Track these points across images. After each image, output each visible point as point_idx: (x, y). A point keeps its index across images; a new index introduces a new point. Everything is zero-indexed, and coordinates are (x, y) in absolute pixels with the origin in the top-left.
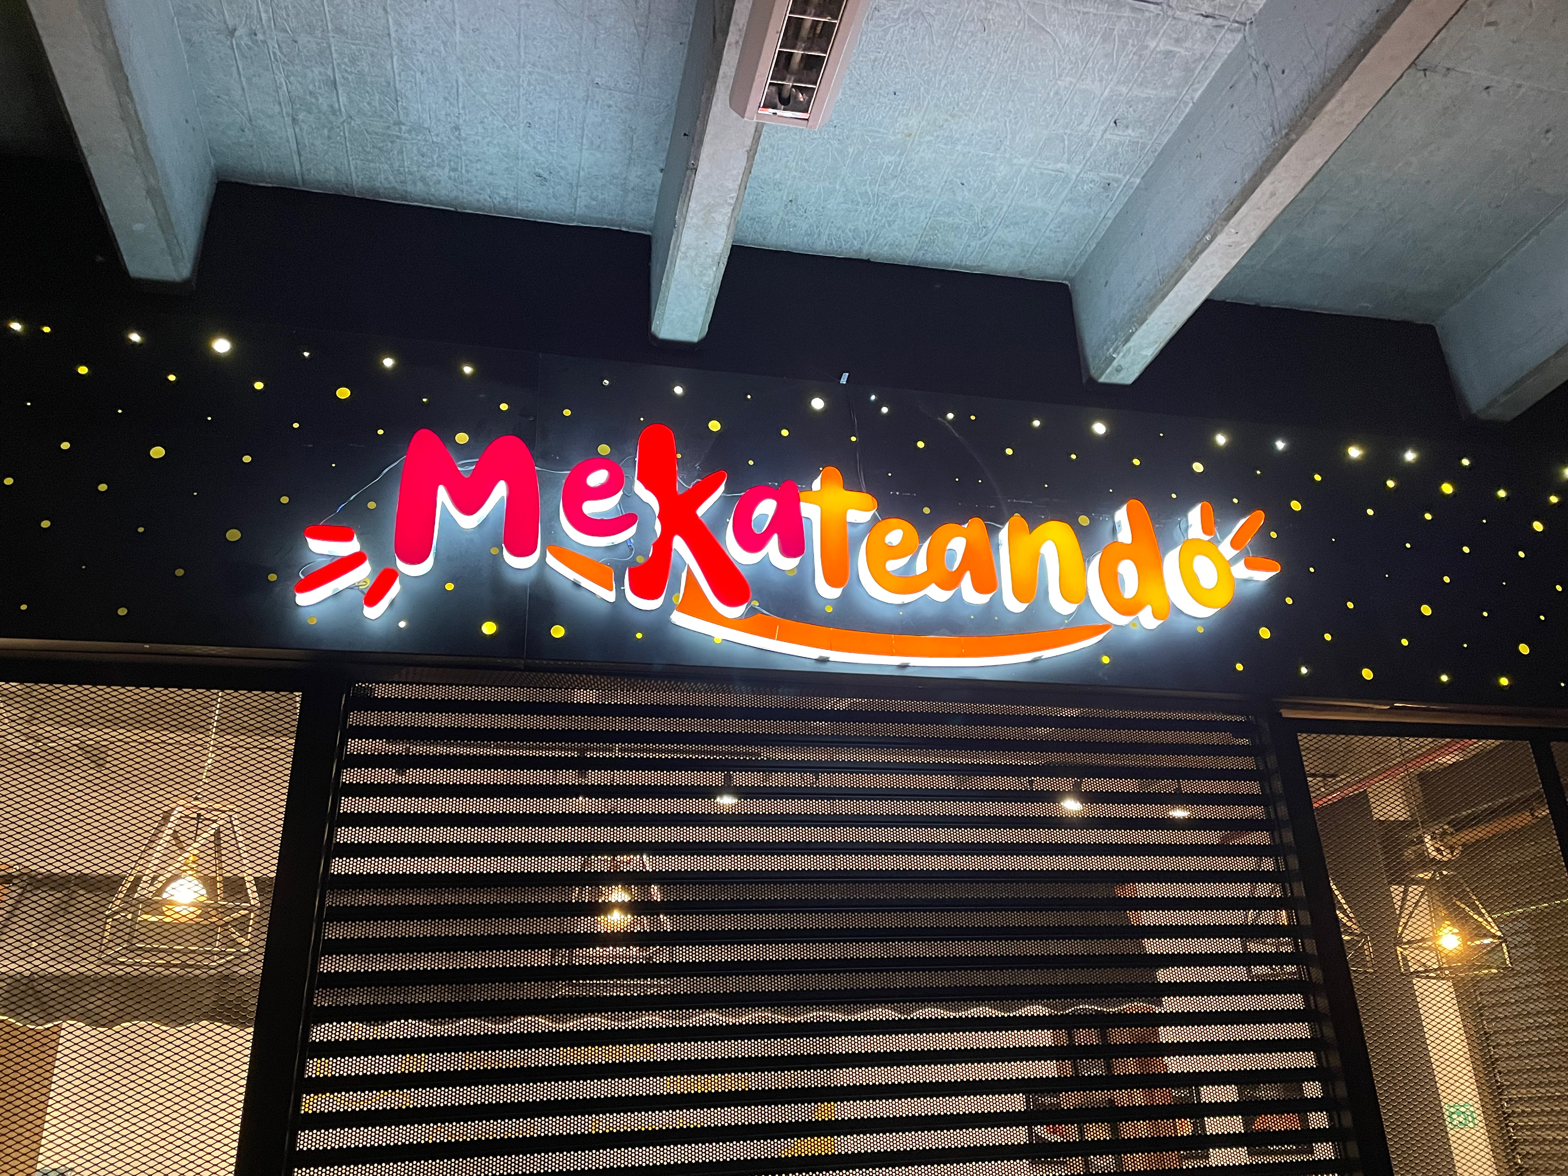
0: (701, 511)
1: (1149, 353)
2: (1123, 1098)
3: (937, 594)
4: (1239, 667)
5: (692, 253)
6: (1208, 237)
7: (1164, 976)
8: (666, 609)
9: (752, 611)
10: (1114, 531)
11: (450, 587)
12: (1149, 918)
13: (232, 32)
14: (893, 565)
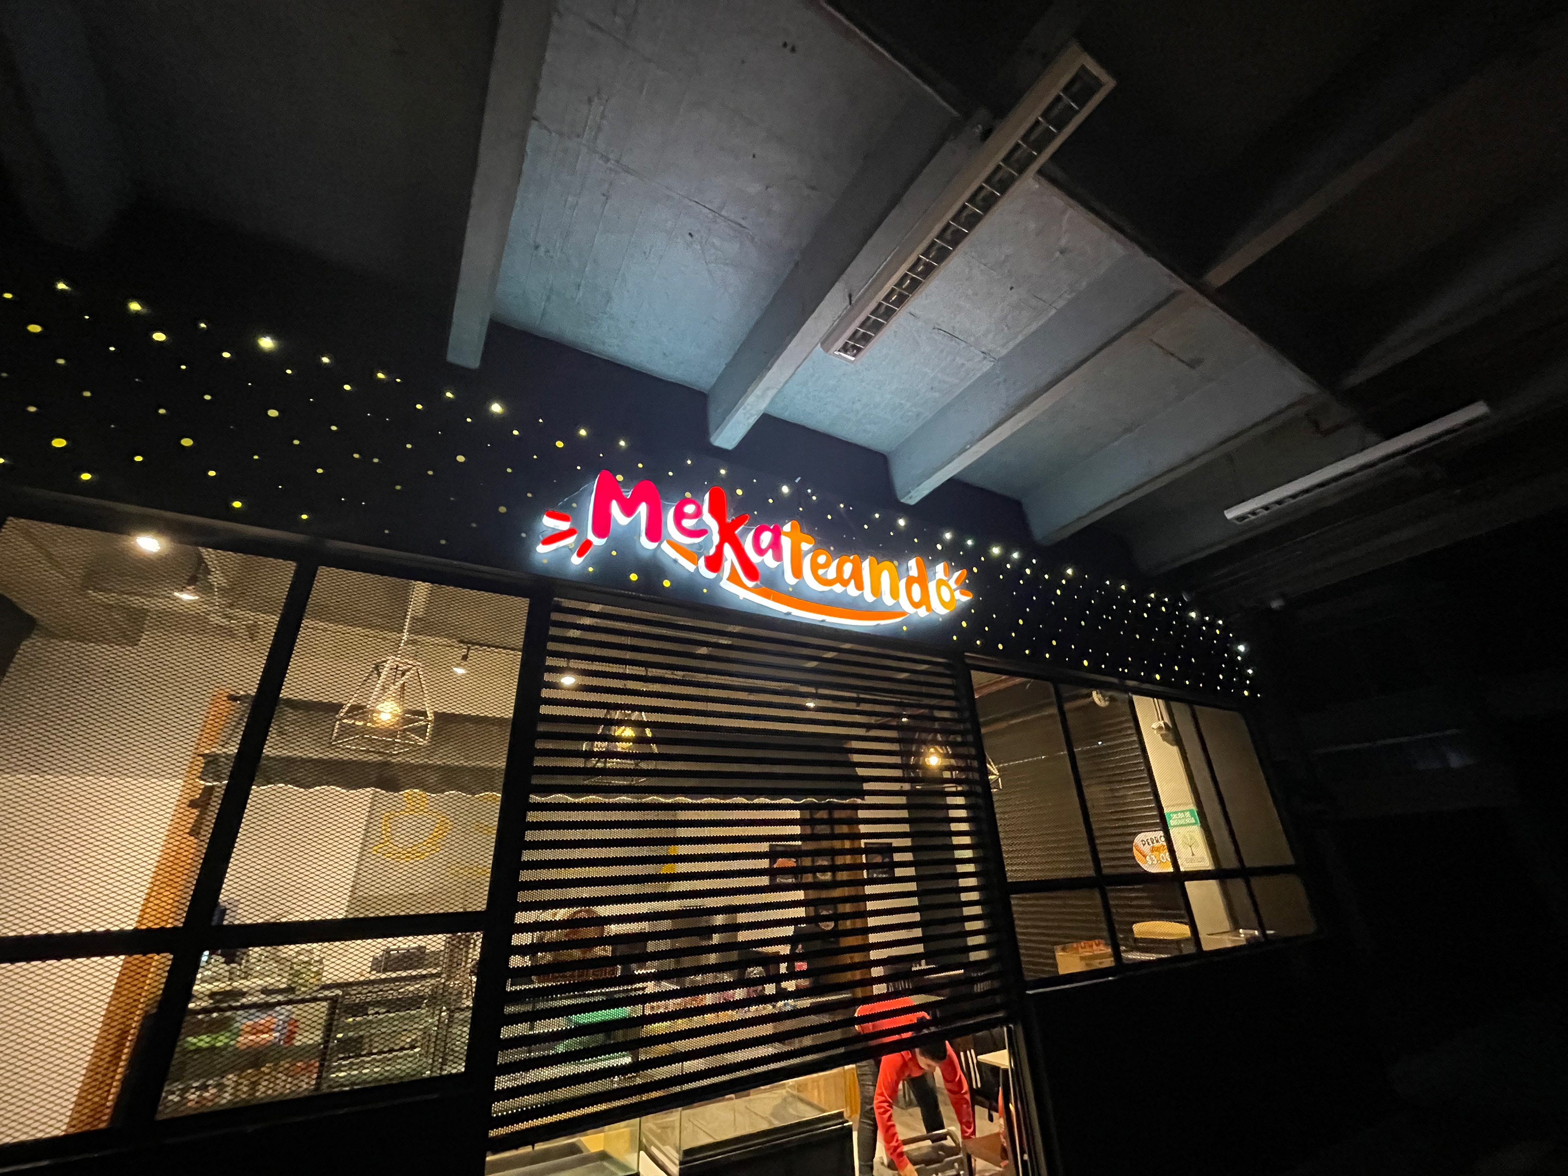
0: (736, 532)
1: (926, 492)
2: (837, 844)
3: (838, 588)
4: (955, 638)
5: (749, 407)
6: (968, 446)
7: (867, 786)
8: (719, 579)
9: (756, 587)
10: (908, 570)
11: (614, 554)
12: (856, 758)
13: (537, 247)
14: (821, 572)
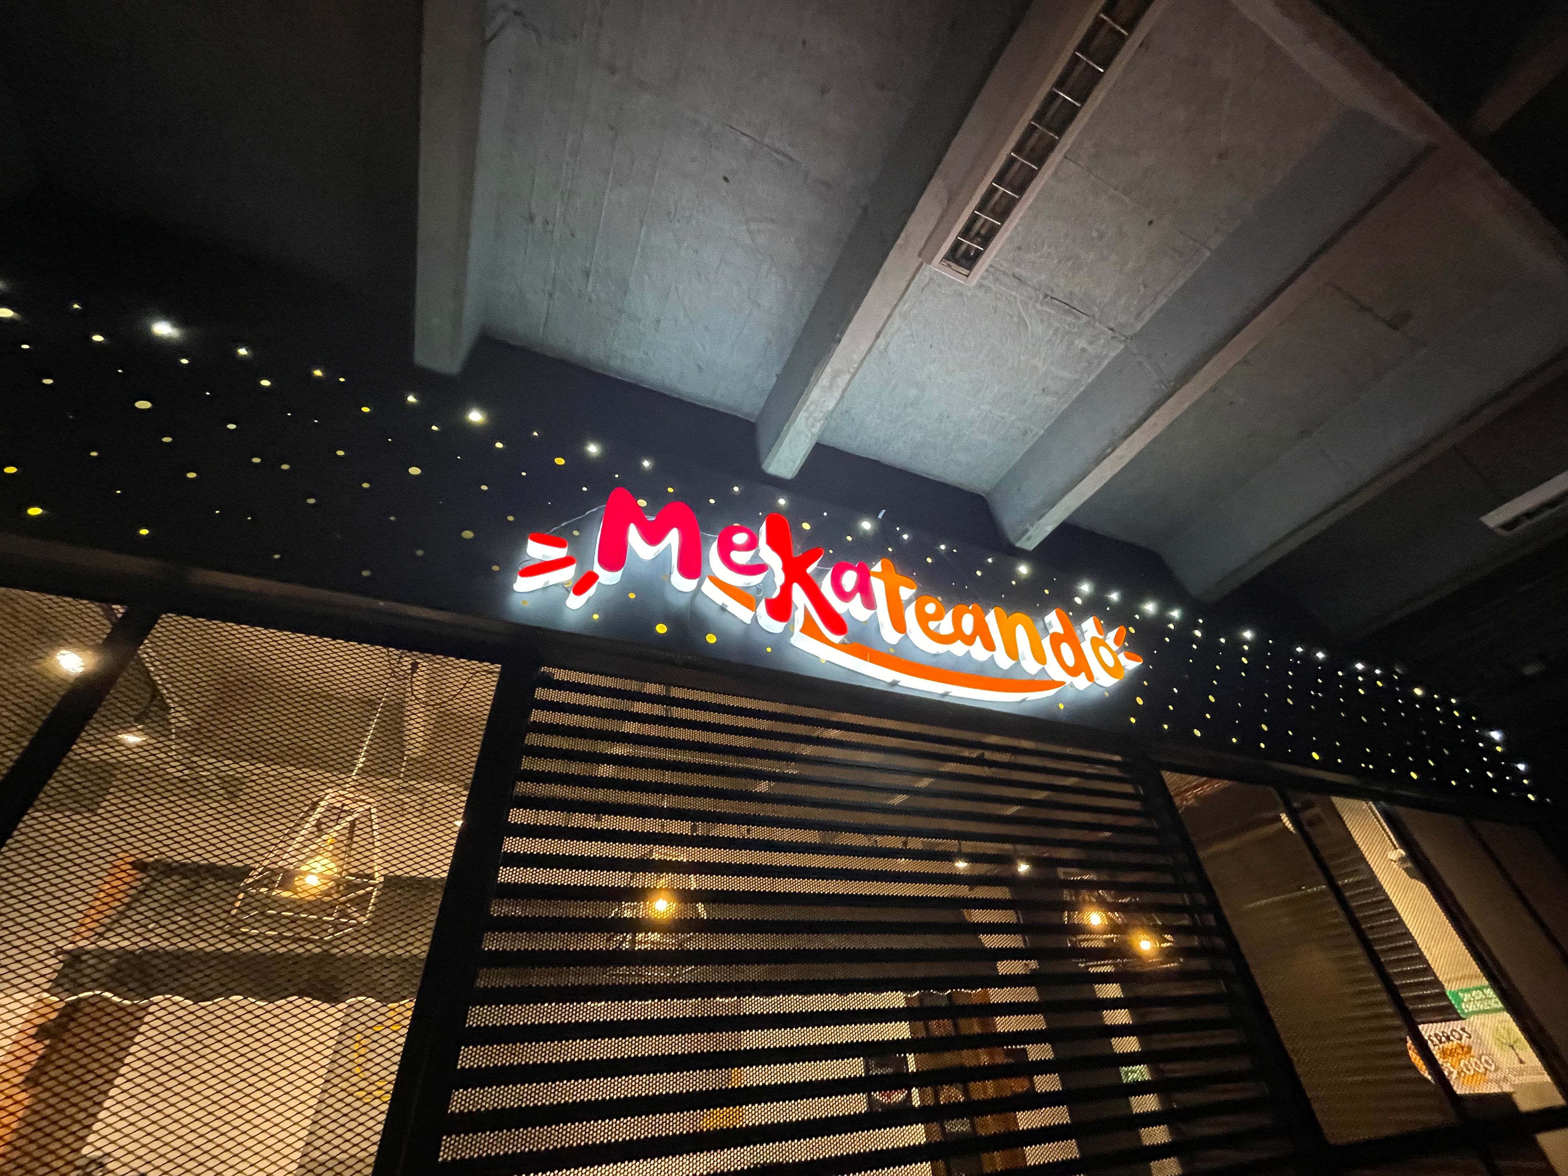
0: (808, 570)
3: (957, 649)
4: (1132, 720)
6: (1109, 450)
8: (788, 632)
10: (1049, 625)
11: (632, 596)
14: (932, 625)
